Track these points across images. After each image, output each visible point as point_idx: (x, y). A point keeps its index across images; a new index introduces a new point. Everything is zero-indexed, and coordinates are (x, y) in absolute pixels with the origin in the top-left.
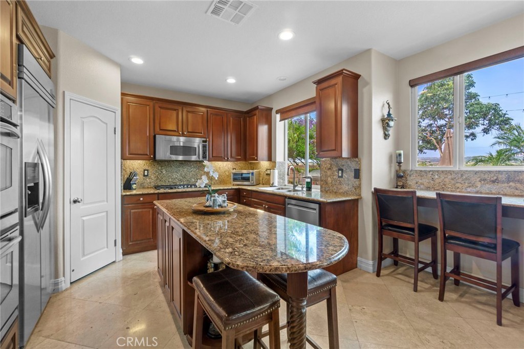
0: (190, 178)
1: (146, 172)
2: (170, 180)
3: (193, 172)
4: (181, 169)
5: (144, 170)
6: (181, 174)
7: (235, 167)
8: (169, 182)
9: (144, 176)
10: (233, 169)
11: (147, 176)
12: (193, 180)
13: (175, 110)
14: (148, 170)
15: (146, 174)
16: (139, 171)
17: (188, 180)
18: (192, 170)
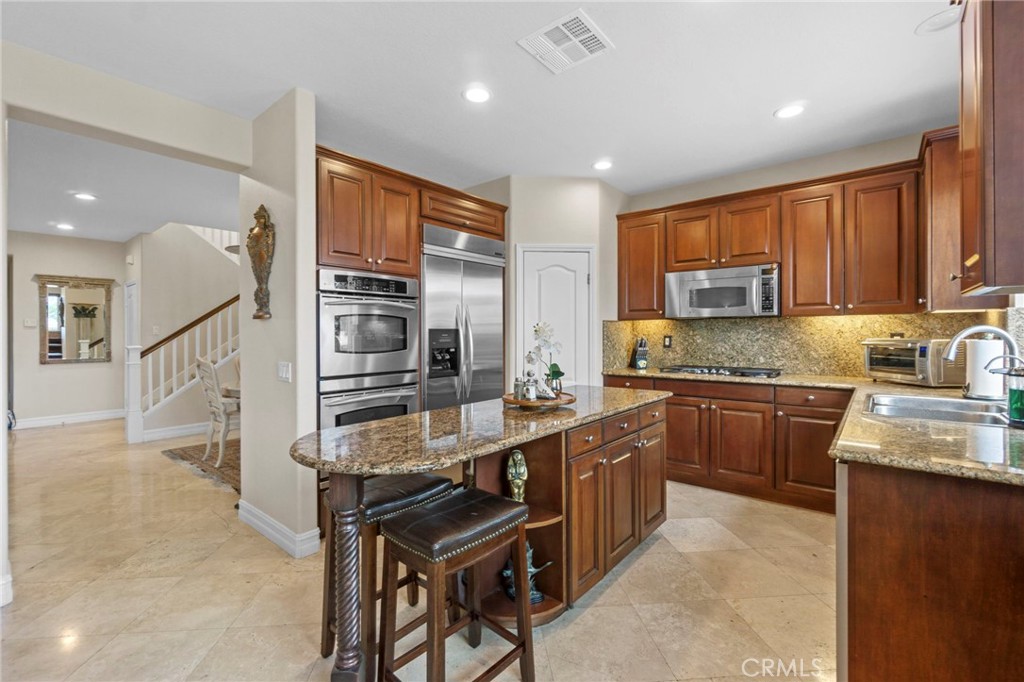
0: (755, 355)
1: (667, 339)
2: (711, 356)
3: (760, 341)
4: (733, 335)
5: (665, 337)
6: (733, 345)
7: (899, 330)
8: (708, 359)
9: (665, 346)
10: (892, 335)
11: (669, 346)
12: (762, 360)
13: (703, 218)
14: (670, 337)
15: (667, 343)
16: (658, 338)
17: (749, 360)
18: (759, 336)
